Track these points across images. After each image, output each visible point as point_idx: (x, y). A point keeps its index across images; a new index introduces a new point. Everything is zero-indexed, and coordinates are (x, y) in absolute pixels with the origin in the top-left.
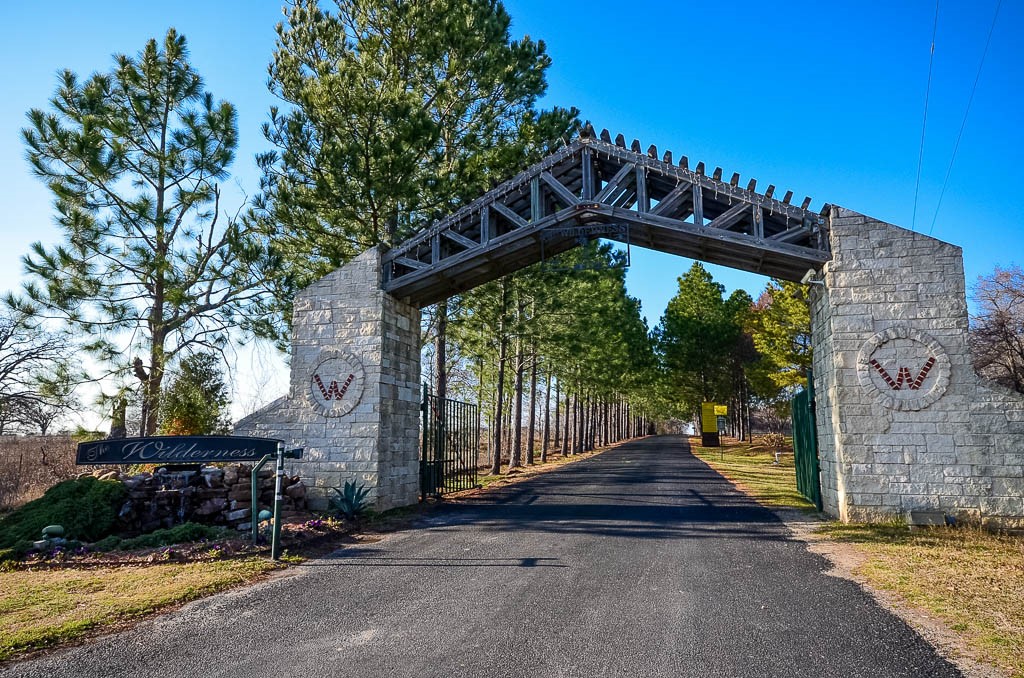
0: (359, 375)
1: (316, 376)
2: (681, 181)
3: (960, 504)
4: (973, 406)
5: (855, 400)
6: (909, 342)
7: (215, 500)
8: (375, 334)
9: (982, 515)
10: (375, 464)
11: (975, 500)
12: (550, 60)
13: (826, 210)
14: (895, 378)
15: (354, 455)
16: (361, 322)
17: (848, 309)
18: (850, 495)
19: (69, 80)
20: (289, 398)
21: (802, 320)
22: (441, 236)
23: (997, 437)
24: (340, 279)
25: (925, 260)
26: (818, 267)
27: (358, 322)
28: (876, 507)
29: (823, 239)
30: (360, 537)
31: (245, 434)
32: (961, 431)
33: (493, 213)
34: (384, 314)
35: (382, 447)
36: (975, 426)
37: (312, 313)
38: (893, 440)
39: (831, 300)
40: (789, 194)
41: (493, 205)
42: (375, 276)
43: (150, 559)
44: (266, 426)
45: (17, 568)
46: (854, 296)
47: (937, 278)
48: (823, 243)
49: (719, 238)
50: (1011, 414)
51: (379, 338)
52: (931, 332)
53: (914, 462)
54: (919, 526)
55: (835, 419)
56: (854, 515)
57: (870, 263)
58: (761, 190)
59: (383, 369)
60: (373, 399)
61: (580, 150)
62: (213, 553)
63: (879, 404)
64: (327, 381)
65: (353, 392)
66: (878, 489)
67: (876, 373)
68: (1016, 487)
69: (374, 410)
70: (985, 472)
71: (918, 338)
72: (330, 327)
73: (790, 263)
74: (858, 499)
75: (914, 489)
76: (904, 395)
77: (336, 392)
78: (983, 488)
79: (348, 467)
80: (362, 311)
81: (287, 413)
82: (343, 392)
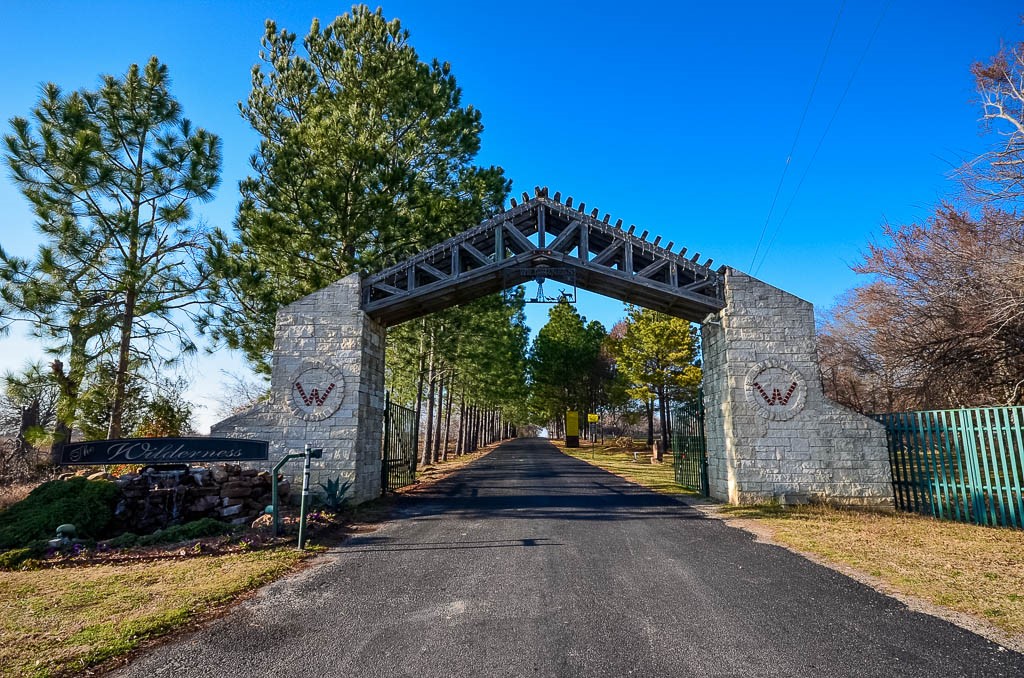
0: (340, 384)
1: (298, 384)
2: (617, 238)
3: (813, 489)
4: (821, 418)
5: (743, 412)
6: (780, 371)
7: (208, 498)
8: (355, 348)
9: (827, 496)
10: (353, 463)
11: (822, 486)
12: (482, 127)
13: (723, 270)
14: (770, 397)
15: (334, 455)
16: (342, 337)
17: (738, 344)
18: (739, 484)
19: (53, 94)
20: (269, 404)
21: (652, 348)
22: (416, 267)
23: (836, 440)
24: (323, 299)
25: (789, 311)
26: (716, 311)
27: (339, 338)
28: (757, 492)
29: (720, 291)
30: (355, 527)
31: (223, 436)
32: (814, 435)
33: (462, 251)
34: (363, 332)
35: (358, 448)
36: (822, 432)
37: (294, 327)
38: (769, 442)
39: (727, 337)
40: (697, 256)
41: (463, 245)
42: (357, 298)
43: (183, 553)
44: (245, 429)
45: (41, 567)
46: (742, 335)
47: (797, 324)
48: (720, 294)
49: (645, 284)
50: (844, 424)
51: (360, 352)
52: (794, 364)
53: (783, 459)
54: (790, 505)
55: (727, 427)
56: (742, 499)
57: (754, 310)
58: (676, 250)
59: (362, 379)
60: (353, 405)
61: (536, 207)
62: (243, 545)
63: (760, 415)
64: (308, 389)
65: (334, 398)
66: (759, 479)
67: (758, 393)
68: (848, 476)
69: (353, 415)
70: (828, 465)
71: (786, 367)
72: (313, 341)
73: (696, 307)
74: (745, 486)
75: (783, 479)
76: (776, 409)
77: (318, 398)
78: (828, 476)
79: (327, 466)
80: (344, 328)
81: (266, 417)
82: (324, 399)
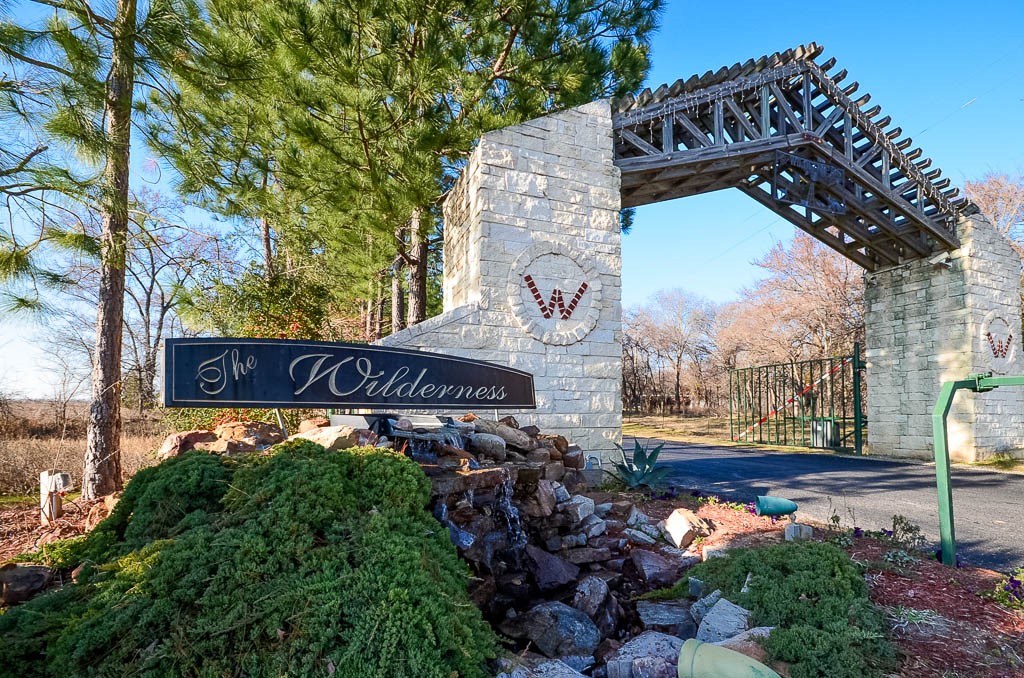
1: (529, 278)
2: (879, 141)
8: (613, 229)
10: (619, 417)
15: (590, 403)
16: (591, 206)
20: (480, 308)
22: (675, 118)
27: (587, 206)
37: (514, 174)
51: (617, 237)
60: (615, 324)
64: (545, 288)
65: (588, 307)
69: (615, 340)
72: (545, 204)
77: (562, 306)
79: (583, 421)
80: (593, 190)
81: (477, 331)
82: (571, 307)
